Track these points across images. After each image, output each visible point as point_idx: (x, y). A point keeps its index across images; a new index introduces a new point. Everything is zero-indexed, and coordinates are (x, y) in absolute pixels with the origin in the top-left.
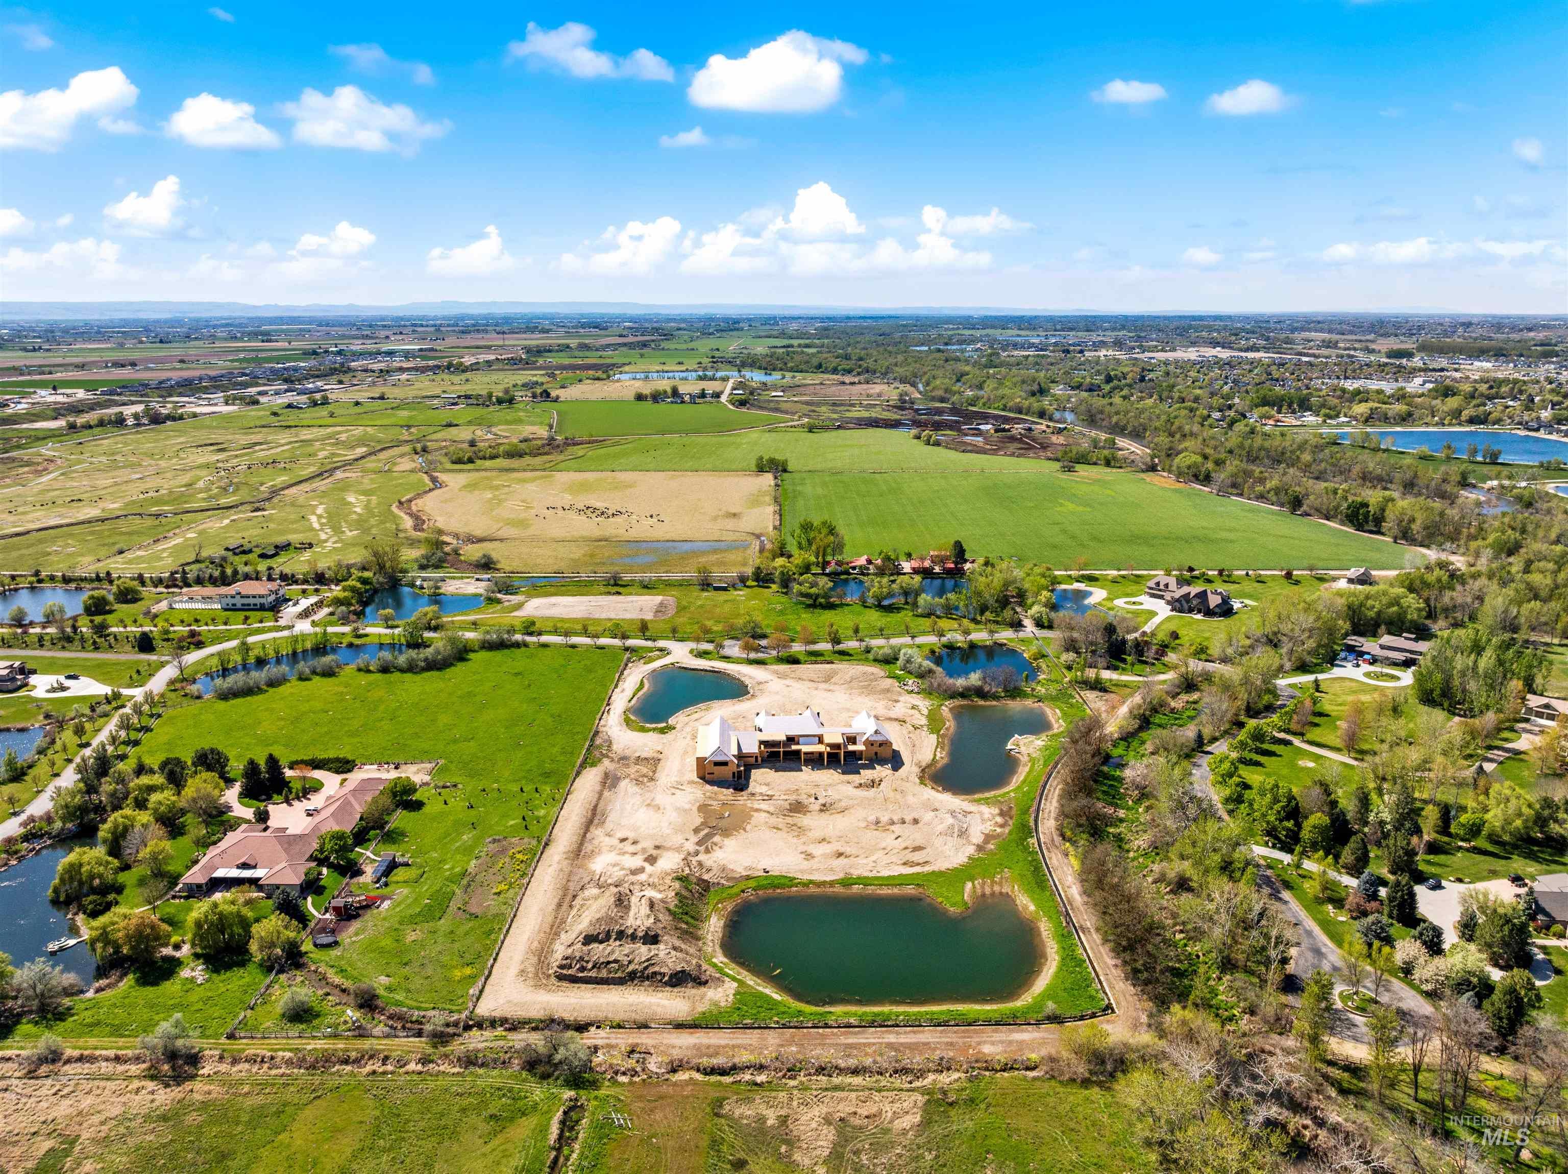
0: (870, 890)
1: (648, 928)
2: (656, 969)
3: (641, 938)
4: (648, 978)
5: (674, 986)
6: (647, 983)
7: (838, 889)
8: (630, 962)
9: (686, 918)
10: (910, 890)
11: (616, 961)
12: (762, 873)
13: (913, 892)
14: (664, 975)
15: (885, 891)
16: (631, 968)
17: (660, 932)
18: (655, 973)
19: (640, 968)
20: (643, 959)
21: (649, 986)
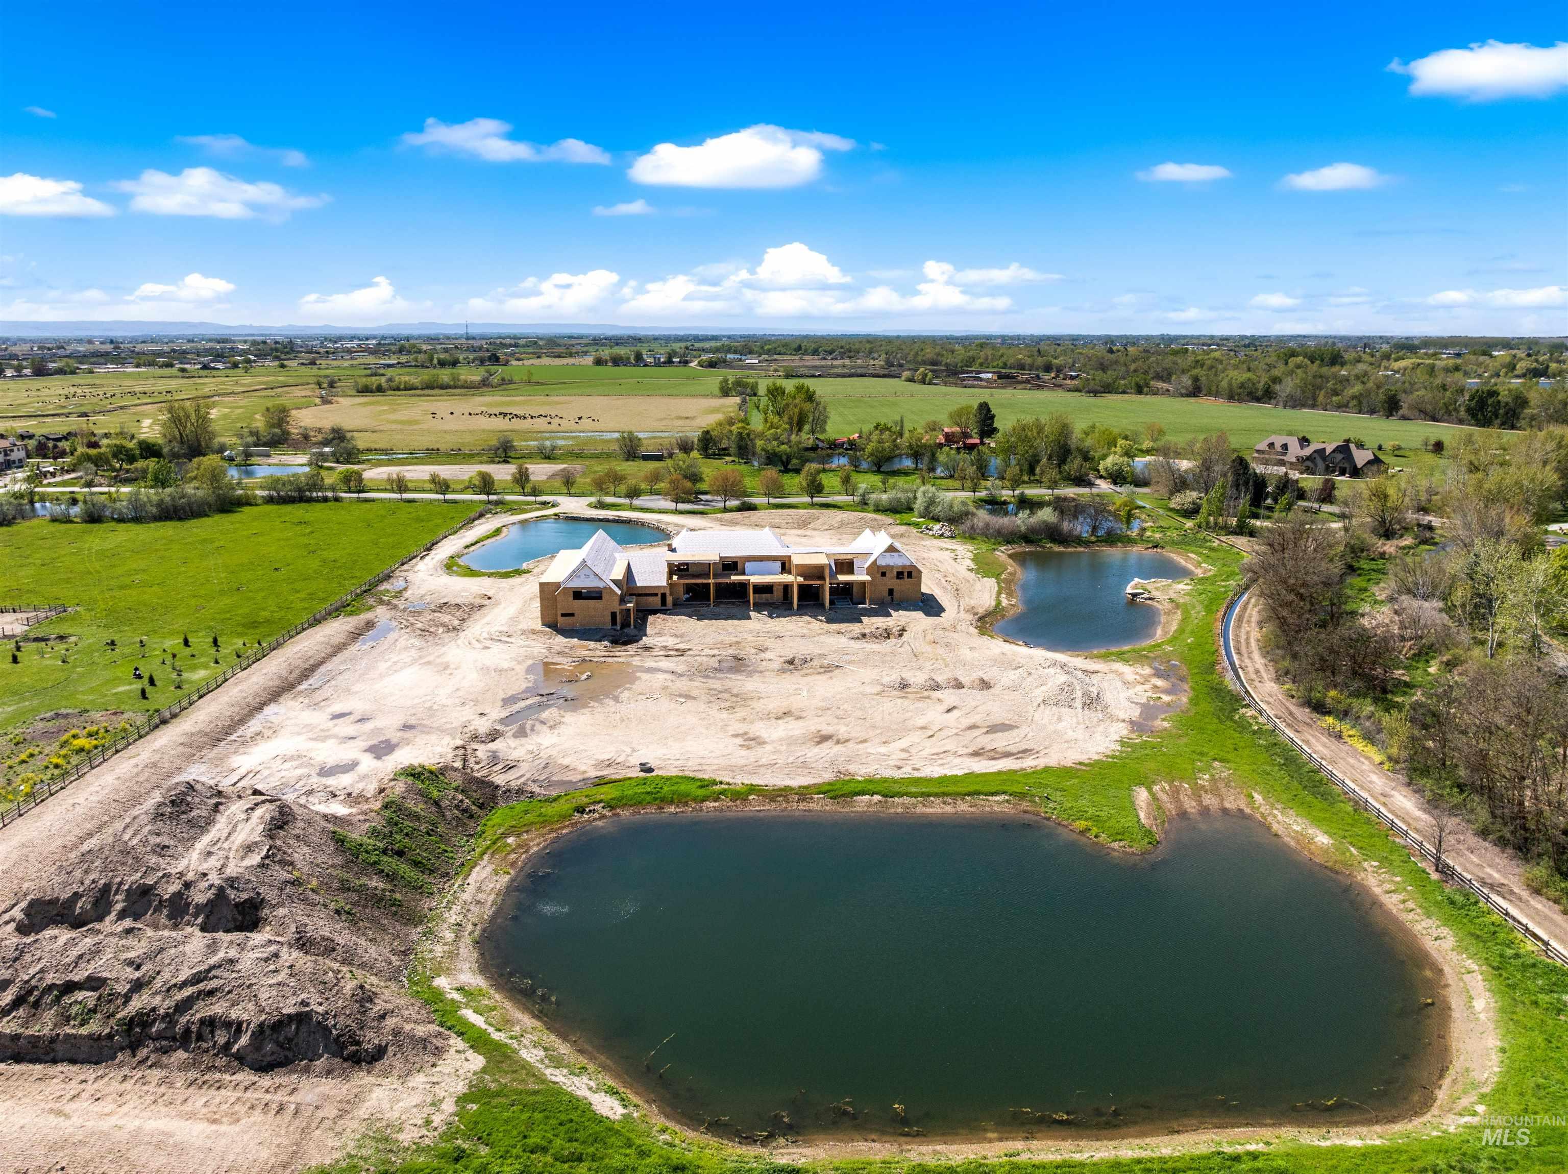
0: (898, 805)
1: (232, 882)
2: (218, 1008)
3: (199, 909)
4: (184, 1040)
5: (264, 1068)
6: (181, 1055)
7: (819, 805)
8: (138, 986)
9: (389, 863)
10: (998, 805)
11: (94, 983)
12: (636, 773)
13: (1007, 809)
14: (237, 1028)
15: (937, 808)
16: (137, 1004)
17: (270, 894)
18: (211, 1023)
19: (163, 1004)
20: (185, 974)
21: (184, 1067)
